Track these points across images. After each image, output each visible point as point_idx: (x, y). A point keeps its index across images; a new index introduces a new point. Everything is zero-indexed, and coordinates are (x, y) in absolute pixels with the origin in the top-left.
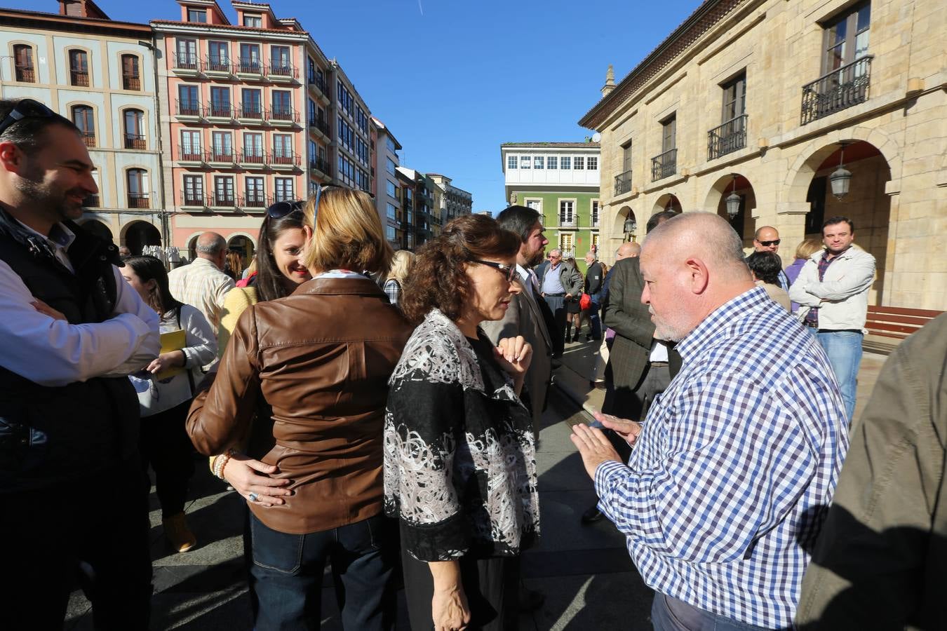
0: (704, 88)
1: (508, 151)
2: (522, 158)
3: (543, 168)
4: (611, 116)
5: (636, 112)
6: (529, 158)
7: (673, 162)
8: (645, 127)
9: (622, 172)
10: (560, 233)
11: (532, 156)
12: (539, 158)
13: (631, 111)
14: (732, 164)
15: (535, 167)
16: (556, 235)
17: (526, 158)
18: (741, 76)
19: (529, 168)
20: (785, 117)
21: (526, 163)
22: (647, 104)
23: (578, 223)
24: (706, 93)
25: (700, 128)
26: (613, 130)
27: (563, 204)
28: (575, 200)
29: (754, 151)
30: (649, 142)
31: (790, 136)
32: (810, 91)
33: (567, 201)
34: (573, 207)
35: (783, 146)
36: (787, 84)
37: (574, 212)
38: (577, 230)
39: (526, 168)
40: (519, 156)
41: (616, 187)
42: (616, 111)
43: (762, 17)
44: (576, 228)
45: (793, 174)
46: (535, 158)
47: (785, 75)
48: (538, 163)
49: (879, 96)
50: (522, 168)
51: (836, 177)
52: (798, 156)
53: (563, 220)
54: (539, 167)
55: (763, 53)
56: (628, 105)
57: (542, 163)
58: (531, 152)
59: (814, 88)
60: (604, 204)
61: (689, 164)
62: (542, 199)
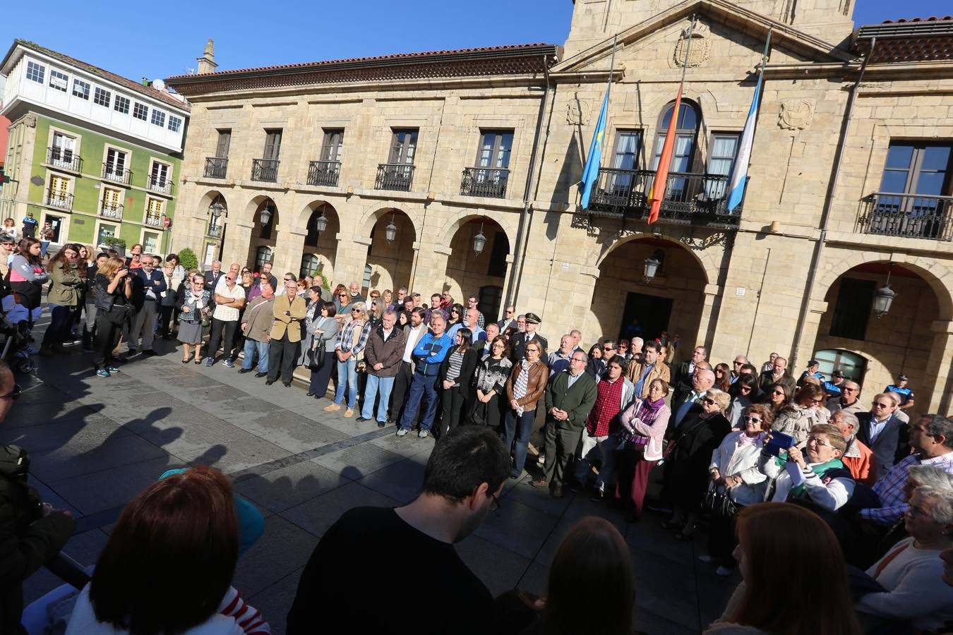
0: (310, 124)
1: (29, 54)
2: (53, 73)
3: (86, 97)
4: (211, 95)
5: (241, 107)
6: (66, 78)
7: (275, 171)
8: (249, 126)
9: (214, 157)
10: (104, 186)
11: (71, 77)
12: (82, 84)
13: (235, 102)
14: (325, 194)
15: (75, 93)
16: (97, 187)
17: (60, 76)
18: (340, 131)
19: (64, 90)
20: (366, 177)
21: (56, 80)
22: (254, 106)
23: (130, 180)
24: (311, 129)
25: (303, 154)
26: (209, 108)
27: (111, 152)
28: (130, 152)
29: (343, 192)
30: (251, 142)
31: (368, 193)
32: (382, 168)
33: (117, 150)
34: (125, 160)
35: (362, 197)
36: (370, 156)
37: (126, 165)
38: (129, 188)
39: (58, 88)
40: (48, 69)
41: (207, 169)
42: (217, 94)
43: (361, 101)
44: (127, 185)
45: (366, 218)
46: (76, 82)
47: (369, 149)
48: (79, 89)
49: (417, 191)
50: (52, 86)
51: (390, 229)
52: (370, 207)
53: (109, 170)
54: (80, 95)
55: (357, 126)
56: (233, 96)
57: (87, 92)
58: (70, 71)
59: (385, 169)
60: (188, 179)
61: (291, 179)
62: (79, 136)
